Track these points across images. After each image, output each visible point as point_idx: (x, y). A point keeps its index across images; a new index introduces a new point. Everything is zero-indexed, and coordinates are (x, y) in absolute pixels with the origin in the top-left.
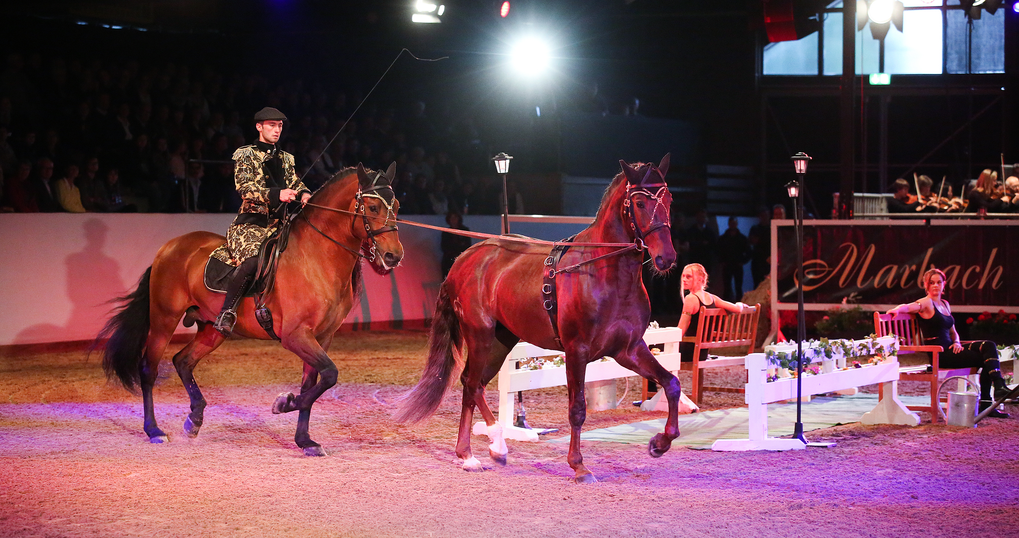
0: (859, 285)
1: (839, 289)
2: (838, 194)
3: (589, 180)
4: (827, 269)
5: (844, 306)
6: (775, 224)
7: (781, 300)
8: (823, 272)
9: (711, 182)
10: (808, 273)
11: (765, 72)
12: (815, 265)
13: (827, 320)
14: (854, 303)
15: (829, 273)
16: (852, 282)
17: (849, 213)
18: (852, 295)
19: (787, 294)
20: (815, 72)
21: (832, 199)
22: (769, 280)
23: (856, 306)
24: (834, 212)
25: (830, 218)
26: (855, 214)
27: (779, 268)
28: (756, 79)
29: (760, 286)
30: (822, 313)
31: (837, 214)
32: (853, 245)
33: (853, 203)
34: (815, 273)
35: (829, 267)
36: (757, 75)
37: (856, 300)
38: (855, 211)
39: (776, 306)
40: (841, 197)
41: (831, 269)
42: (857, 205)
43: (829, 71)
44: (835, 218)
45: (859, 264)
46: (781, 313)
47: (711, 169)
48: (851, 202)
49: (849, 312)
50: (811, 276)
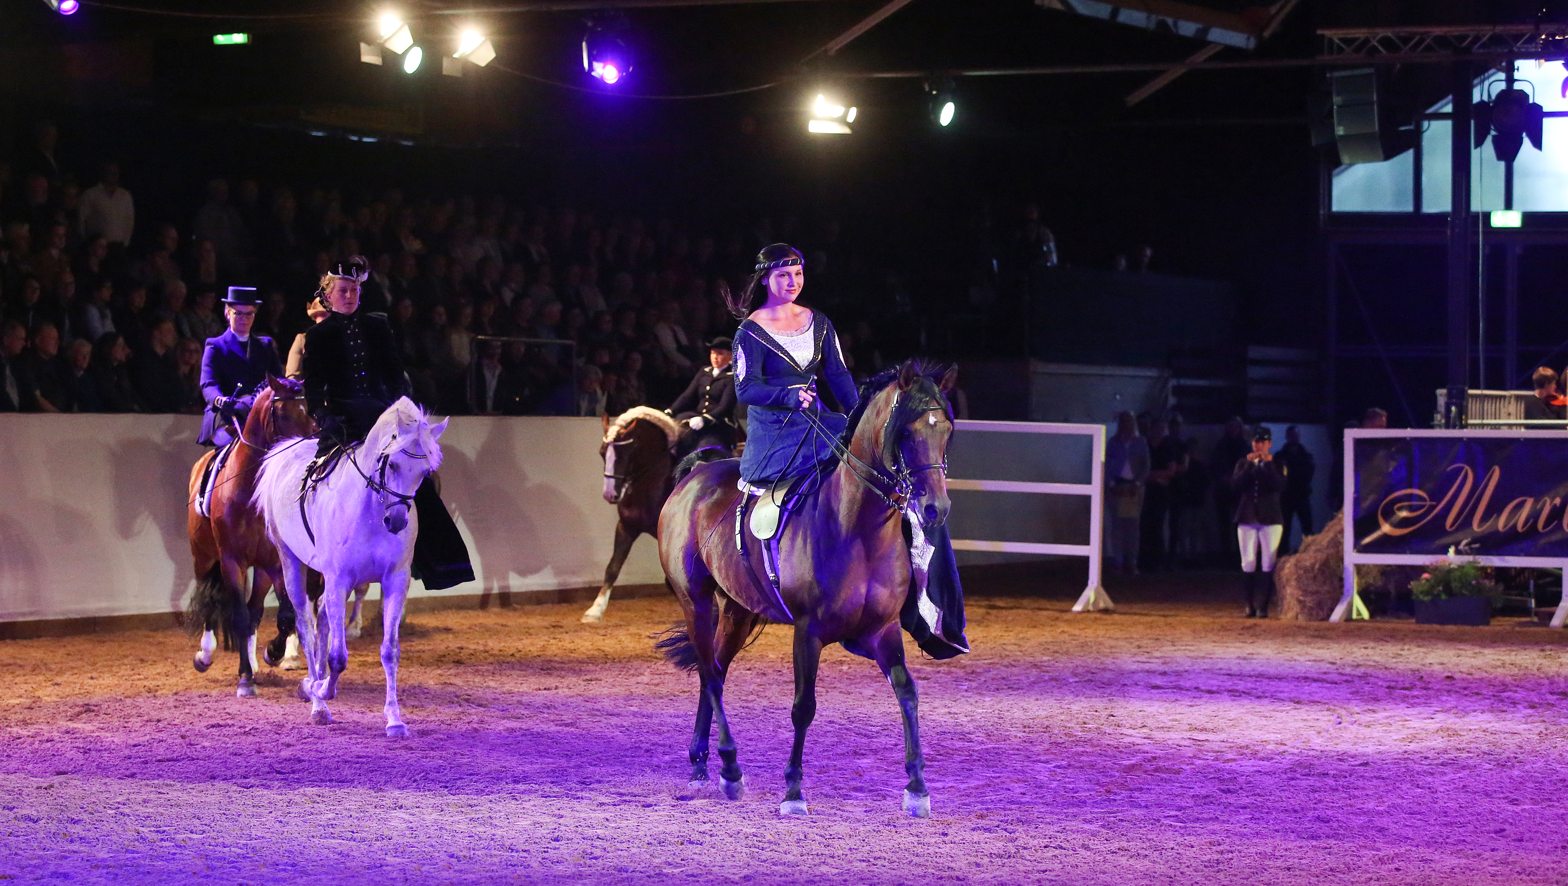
0: (1475, 527)
1: (1445, 533)
2: (1443, 391)
3: (1074, 369)
4: (1428, 503)
5: (1452, 558)
6: (1350, 435)
7: (1361, 549)
8: (1422, 507)
9: (1255, 372)
10: (1400, 509)
11: (1335, 208)
12: (1410, 497)
13: (1427, 580)
14: (1467, 554)
15: (1432, 508)
16: (1465, 522)
17: (1461, 419)
18: (1464, 542)
19: (1367, 540)
20: (1409, 208)
21: (1435, 397)
22: (1341, 520)
23: (1470, 558)
24: (1439, 418)
25: (1432, 427)
26: (1470, 421)
27: (1357, 502)
28: (1322, 217)
29: (1326, 529)
30: (1418, 570)
31: (1443, 421)
32: (1467, 468)
33: (1467, 404)
34: (1411, 509)
35: (1431, 500)
36: (1322, 212)
37: (1471, 549)
38: (1469, 416)
39: (1352, 558)
40: (1450, 396)
41: (1434, 503)
42: (1473, 407)
43: (1429, 207)
44: (1440, 426)
45: (1476, 495)
46: (1359, 568)
47: (1254, 352)
48: (1465, 403)
49: (1461, 567)
50: (1404, 514)
